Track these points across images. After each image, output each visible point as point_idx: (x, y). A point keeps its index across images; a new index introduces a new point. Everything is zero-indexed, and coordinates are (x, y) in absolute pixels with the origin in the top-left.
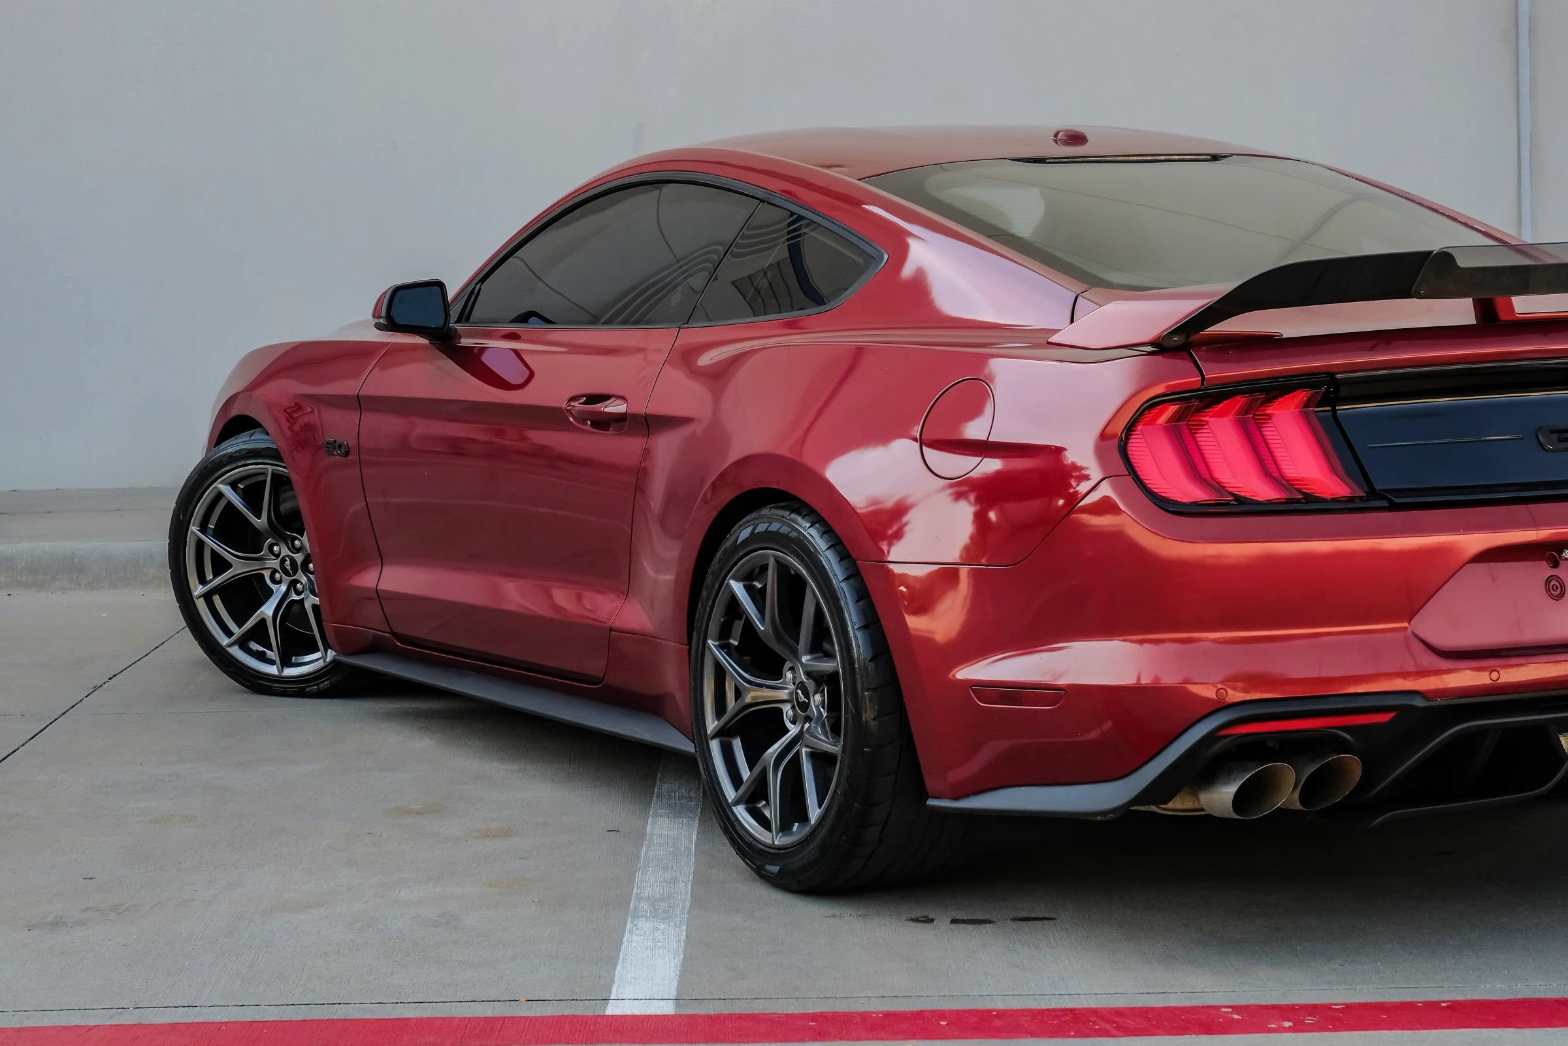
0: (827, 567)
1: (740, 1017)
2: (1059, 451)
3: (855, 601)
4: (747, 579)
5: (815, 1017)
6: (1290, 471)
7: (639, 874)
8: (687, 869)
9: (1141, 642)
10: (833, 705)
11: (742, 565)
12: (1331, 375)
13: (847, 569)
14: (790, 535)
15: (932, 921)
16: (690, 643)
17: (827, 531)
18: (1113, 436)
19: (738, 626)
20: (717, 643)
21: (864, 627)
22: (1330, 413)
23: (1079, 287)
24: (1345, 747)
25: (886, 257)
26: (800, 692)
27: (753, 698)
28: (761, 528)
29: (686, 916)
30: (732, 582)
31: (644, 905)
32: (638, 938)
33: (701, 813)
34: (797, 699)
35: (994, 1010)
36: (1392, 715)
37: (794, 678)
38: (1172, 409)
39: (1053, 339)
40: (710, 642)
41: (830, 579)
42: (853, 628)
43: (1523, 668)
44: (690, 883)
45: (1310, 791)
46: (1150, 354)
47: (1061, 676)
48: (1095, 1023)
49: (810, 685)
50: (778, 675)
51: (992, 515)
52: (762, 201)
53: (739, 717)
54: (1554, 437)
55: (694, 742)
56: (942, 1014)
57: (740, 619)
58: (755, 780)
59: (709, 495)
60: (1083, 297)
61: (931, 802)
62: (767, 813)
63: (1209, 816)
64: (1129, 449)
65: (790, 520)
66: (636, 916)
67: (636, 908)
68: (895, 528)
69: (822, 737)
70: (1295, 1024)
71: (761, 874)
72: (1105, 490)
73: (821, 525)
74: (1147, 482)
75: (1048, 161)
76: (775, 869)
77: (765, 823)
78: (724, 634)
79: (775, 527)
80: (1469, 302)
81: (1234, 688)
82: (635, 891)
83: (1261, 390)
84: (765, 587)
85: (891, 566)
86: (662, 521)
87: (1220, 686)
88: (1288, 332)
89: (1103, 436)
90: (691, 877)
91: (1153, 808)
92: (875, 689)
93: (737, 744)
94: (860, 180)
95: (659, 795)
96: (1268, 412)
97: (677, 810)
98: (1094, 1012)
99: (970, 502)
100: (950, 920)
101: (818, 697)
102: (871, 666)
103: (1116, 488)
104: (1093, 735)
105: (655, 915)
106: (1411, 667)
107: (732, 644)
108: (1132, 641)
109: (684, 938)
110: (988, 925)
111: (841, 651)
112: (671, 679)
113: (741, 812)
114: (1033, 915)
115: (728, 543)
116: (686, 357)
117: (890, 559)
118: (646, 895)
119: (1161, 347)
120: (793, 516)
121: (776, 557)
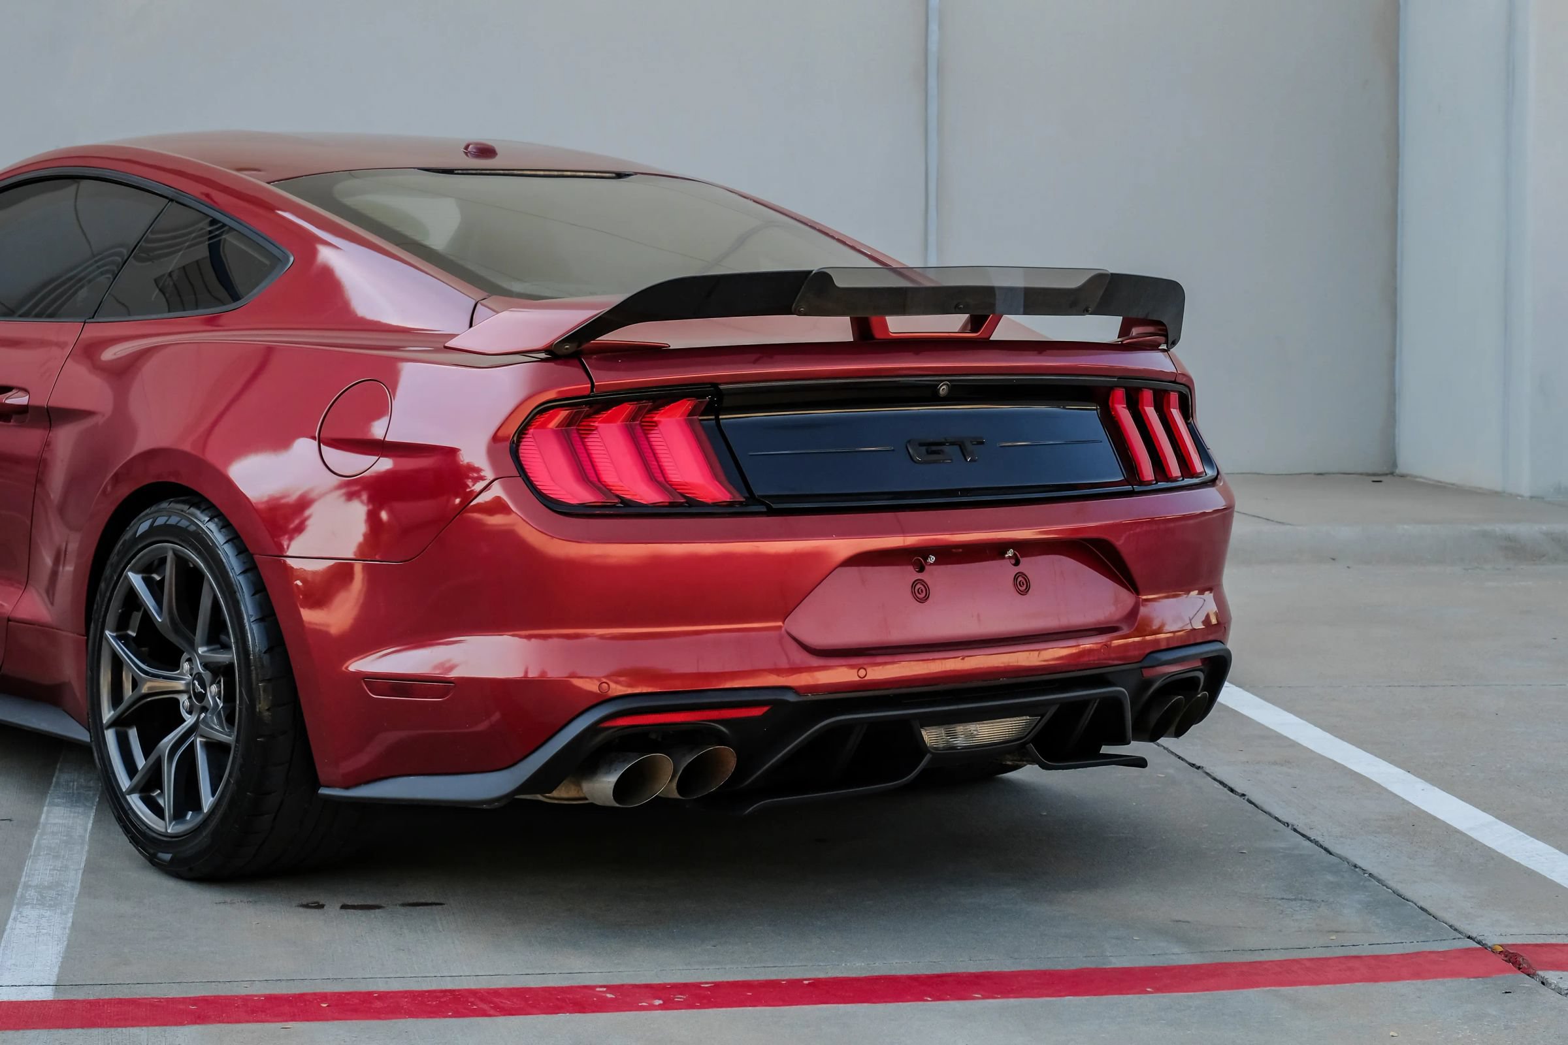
0: (224, 560)
1: (121, 1002)
2: (452, 452)
3: (252, 594)
4: (146, 571)
5: (195, 1001)
6: (675, 476)
7: (29, 863)
8: (79, 857)
9: (529, 637)
10: (229, 697)
11: (139, 559)
12: (715, 385)
13: (244, 563)
14: (188, 528)
15: (321, 906)
16: (87, 634)
17: (226, 525)
18: (504, 439)
19: (137, 617)
20: (115, 634)
21: (260, 620)
22: (714, 422)
23: (479, 294)
24: (721, 739)
25: (292, 259)
26: (196, 683)
27: (150, 688)
28: (161, 521)
29: (74, 903)
30: (130, 574)
31: (32, 893)
32: (21, 926)
33: (99, 802)
34: (194, 690)
35: (375, 992)
36: (766, 709)
37: (191, 669)
38: (563, 414)
39: (449, 344)
40: (107, 633)
41: (227, 573)
42: (249, 620)
43: (889, 667)
44: (81, 872)
45: (686, 782)
46: (542, 360)
47: (451, 668)
48: (473, 1004)
49: (207, 676)
50: (176, 666)
51: (384, 515)
52: (171, 200)
53: (135, 707)
54: (923, 449)
55: (89, 731)
56: (324, 997)
57: (138, 610)
58: (149, 769)
59: (109, 488)
60: (482, 305)
61: (323, 791)
62: (161, 802)
63: (592, 804)
64: (520, 451)
65: (189, 513)
66: (23, 903)
67: (22, 896)
68: (297, 522)
69: (217, 727)
70: (664, 1002)
71: (154, 862)
72: (497, 491)
73: (220, 520)
74: (537, 483)
75: (456, 172)
76: (167, 857)
77: (158, 811)
78: (121, 626)
79: (173, 520)
80: (846, 321)
81: (617, 682)
82: (23, 879)
83: (649, 398)
84: (163, 580)
85: (289, 561)
86: (62, 510)
87: (604, 680)
88: (676, 344)
89: (496, 438)
90: (83, 865)
91: (540, 797)
92: (269, 680)
93: (133, 734)
94: (269, 183)
95: (57, 783)
96: (656, 419)
97: (75, 799)
98: (474, 993)
99: (362, 502)
100: (340, 905)
101: (214, 688)
102: (266, 658)
103: (506, 489)
104: (482, 727)
105: (42, 902)
106: (783, 663)
107: (131, 635)
108: (520, 636)
109: (69, 924)
110: (377, 911)
111: (236, 642)
112: (69, 669)
113: (135, 801)
114: (423, 901)
115: (127, 536)
116: (89, 351)
117: (289, 553)
118: (34, 883)
119: (555, 354)
120: (193, 510)
121: (174, 551)
